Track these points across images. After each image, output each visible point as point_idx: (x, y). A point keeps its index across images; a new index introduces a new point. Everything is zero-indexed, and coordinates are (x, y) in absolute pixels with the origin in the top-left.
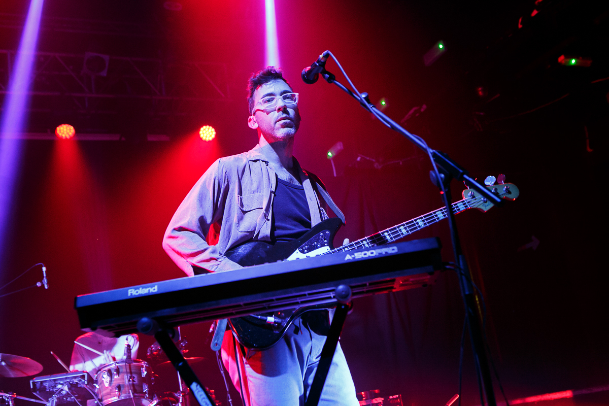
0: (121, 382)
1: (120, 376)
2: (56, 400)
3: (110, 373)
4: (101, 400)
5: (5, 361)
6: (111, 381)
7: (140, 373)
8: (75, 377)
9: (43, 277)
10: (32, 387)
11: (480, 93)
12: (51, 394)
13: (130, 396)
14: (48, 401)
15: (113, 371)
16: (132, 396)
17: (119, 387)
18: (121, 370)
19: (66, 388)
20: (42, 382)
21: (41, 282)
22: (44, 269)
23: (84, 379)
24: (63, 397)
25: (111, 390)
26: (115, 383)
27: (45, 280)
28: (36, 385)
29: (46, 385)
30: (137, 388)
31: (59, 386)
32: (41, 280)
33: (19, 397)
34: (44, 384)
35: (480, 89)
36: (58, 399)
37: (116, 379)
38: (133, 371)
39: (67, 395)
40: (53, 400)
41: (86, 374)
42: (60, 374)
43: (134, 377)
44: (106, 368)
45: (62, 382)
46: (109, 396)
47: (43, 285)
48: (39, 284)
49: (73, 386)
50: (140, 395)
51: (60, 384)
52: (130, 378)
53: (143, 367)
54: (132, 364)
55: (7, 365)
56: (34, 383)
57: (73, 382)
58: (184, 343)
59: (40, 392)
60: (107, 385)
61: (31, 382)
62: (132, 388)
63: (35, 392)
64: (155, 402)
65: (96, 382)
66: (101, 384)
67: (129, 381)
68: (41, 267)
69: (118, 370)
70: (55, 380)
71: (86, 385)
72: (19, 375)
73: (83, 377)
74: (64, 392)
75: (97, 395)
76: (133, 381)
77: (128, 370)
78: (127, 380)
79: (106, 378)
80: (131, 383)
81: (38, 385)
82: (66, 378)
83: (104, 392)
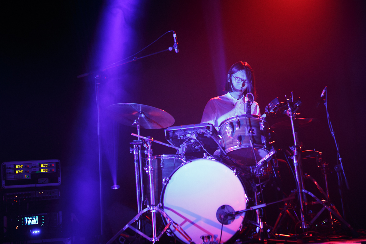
0: (241, 133)
1: (241, 128)
2: (186, 147)
3: (232, 125)
4: (224, 148)
5: (144, 114)
6: (233, 132)
7: (258, 127)
8: (202, 128)
9: (174, 42)
10: (166, 135)
12: (181, 142)
13: (250, 146)
14: (179, 147)
15: (234, 124)
16: (252, 146)
17: (240, 138)
18: (241, 123)
19: (194, 137)
20: (174, 131)
21: (172, 46)
22: (175, 35)
23: (210, 130)
24: (192, 144)
25: (233, 140)
26: (236, 134)
27: (176, 46)
28: (169, 134)
29: (178, 134)
30: (256, 139)
31: (188, 135)
32: (172, 45)
33: (156, 141)
34: (176, 133)
36: (187, 145)
37: (237, 131)
38: (252, 124)
39: (196, 143)
40: (184, 146)
41: (211, 126)
42: (189, 125)
43: (253, 130)
44: (228, 121)
45: (190, 132)
46: (231, 145)
47: (174, 50)
48: (170, 49)
49: (200, 136)
50: (260, 145)
51: (189, 133)
52: (250, 130)
53: (261, 122)
54: (251, 119)
55: (146, 117)
56: (167, 132)
57: (200, 132)
58: (298, 103)
59: (172, 140)
60: (229, 135)
61: (165, 130)
62: (252, 138)
63: (169, 139)
64: (272, 153)
65: (220, 133)
66: (224, 134)
67: (249, 132)
68: (172, 33)
69: (239, 123)
70: (185, 130)
71: (212, 135)
72: (157, 127)
73: (208, 128)
74: (192, 141)
75: (221, 144)
76: (253, 133)
77: (248, 124)
78: (247, 132)
79: (228, 129)
80: (251, 134)
81: (171, 134)
82: (194, 129)
83: (227, 141)
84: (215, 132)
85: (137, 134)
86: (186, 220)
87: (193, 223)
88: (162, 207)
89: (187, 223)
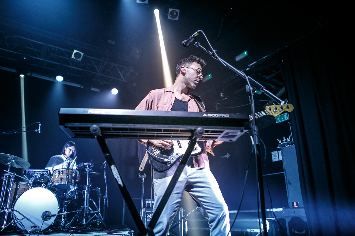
0: (63, 177)
1: (63, 174)
2: (33, 180)
3: (59, 172)
5: (14, 160)
6: (59, 176)
7: (72, 175)
8: (44, 172)
10: (24, 172)
11: (222, 96)
12: (32, 177)
13: (66, 183)
14: (30, 179)
15: (60, 172)
16: (67, 184)
17: (62, 179)
18: (64, 172)
19: (39, 175)
20: (29, 171)
21: (38, 130)
22: (40, 125)
23: (47, 173)
24: (37, 179)
25: (58, 179)
26: (60, 177)
27: (39, 129)
29: (31, 173)
30: (69, 180)
31: (36, 174)
32: (38, 129)
33: (17, 175)
35: (222, 94)
36: (34, 179)
37: (61, 175)
38: (69, 173)
39: (39, 178)
40: (32, 180)
41: (49, 171)
42: (37, 169)
43: (69, 176)
44: (58, 170)
45: (37, 173)
46: (57, 182)
47: (38, 131)
48: (36, 131)
49: (42, 175)
50: (71, 184)
51: (36, 173)
52: (67, 176)
53: (74, 172)
54: (69, 170)
55: (15, 162)
56: (25, 171)
57: (42, 173)
58: (92, 166)
59: (27, 175)
60: (57, 177)
61: (24, 170)
62: (67, 180)
63: (25, 175)
64: (76, 188)
65: (52, 175)
66: (54, 176)
67: (67, 177)
68: (39, 123)
69: (62, 172)
70: (35, 171)
71: (48, 175)
72: (20, 167)
73: (47, 172)
74: (37, 177)
75: (52, 181)
76: (68, 177)
77: (67, 173)
78: (66, 177)
79: (57, 174)
80: (67, 178)
81: (27, 172)
82: (40, 171)
83: (55, 180)
84: (50, 174)
85: (8, 171)
86: (25, 217)
87: (28, 219)
88: (13, 210)
89: (25, 219)
